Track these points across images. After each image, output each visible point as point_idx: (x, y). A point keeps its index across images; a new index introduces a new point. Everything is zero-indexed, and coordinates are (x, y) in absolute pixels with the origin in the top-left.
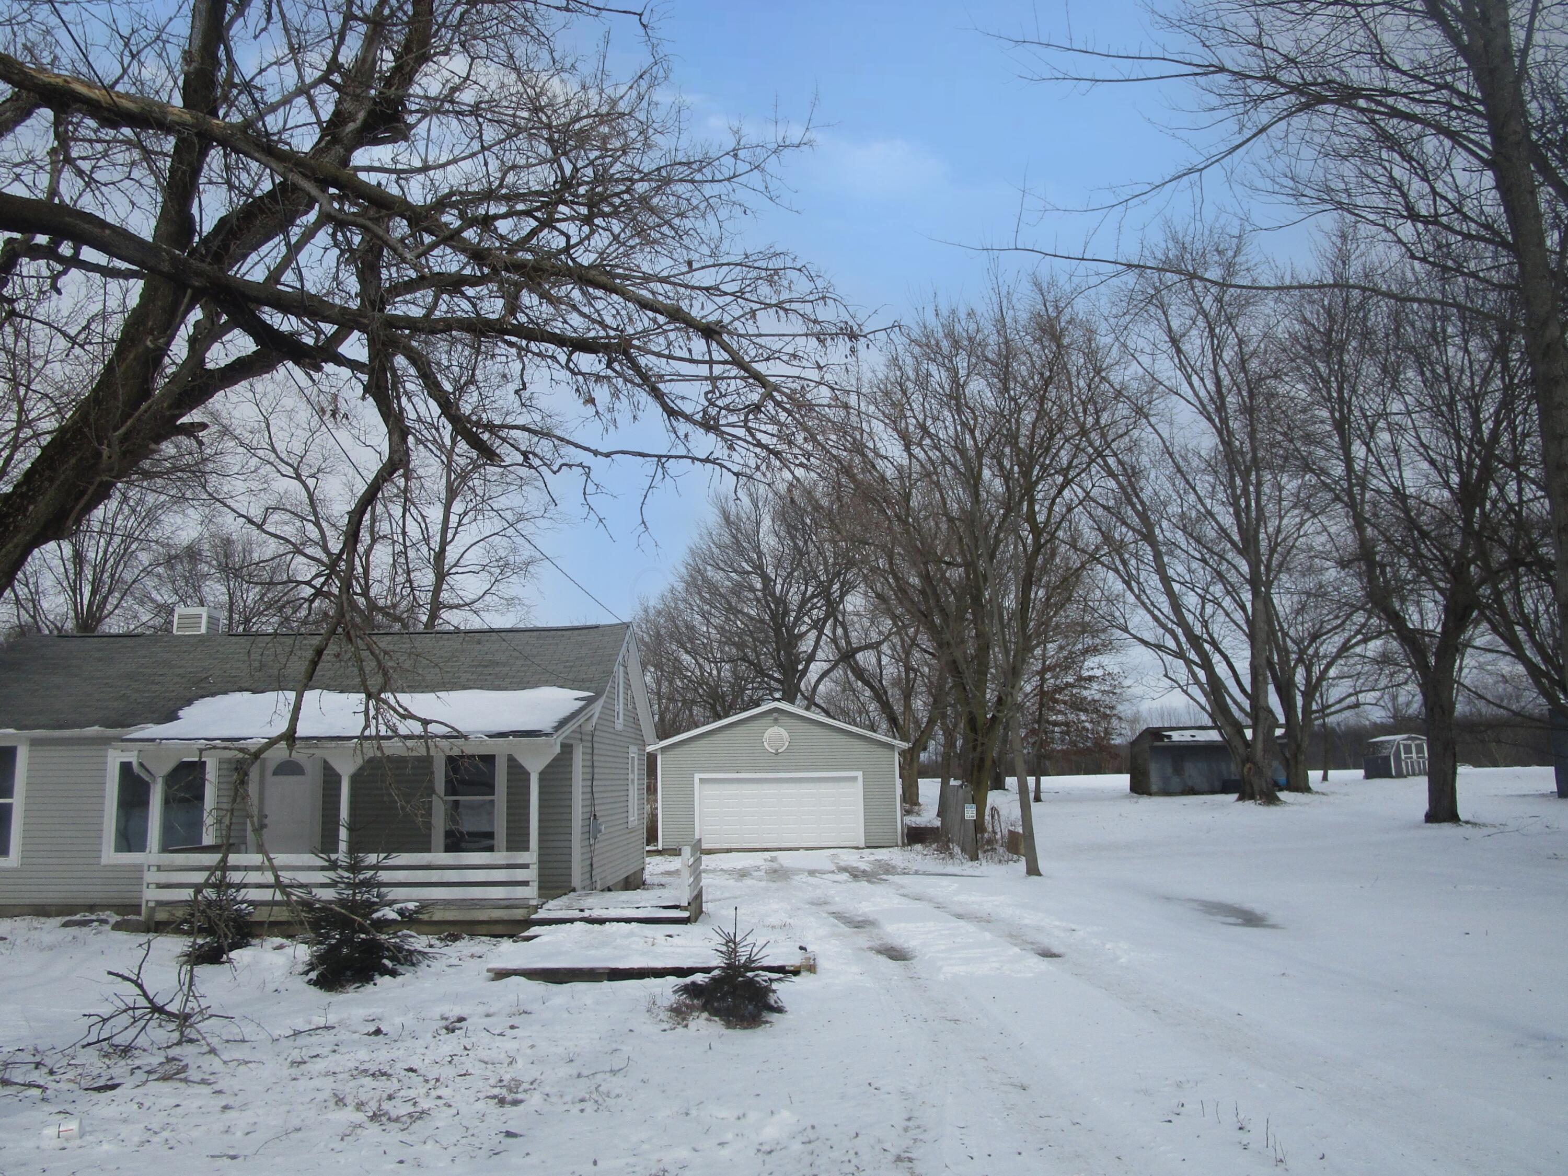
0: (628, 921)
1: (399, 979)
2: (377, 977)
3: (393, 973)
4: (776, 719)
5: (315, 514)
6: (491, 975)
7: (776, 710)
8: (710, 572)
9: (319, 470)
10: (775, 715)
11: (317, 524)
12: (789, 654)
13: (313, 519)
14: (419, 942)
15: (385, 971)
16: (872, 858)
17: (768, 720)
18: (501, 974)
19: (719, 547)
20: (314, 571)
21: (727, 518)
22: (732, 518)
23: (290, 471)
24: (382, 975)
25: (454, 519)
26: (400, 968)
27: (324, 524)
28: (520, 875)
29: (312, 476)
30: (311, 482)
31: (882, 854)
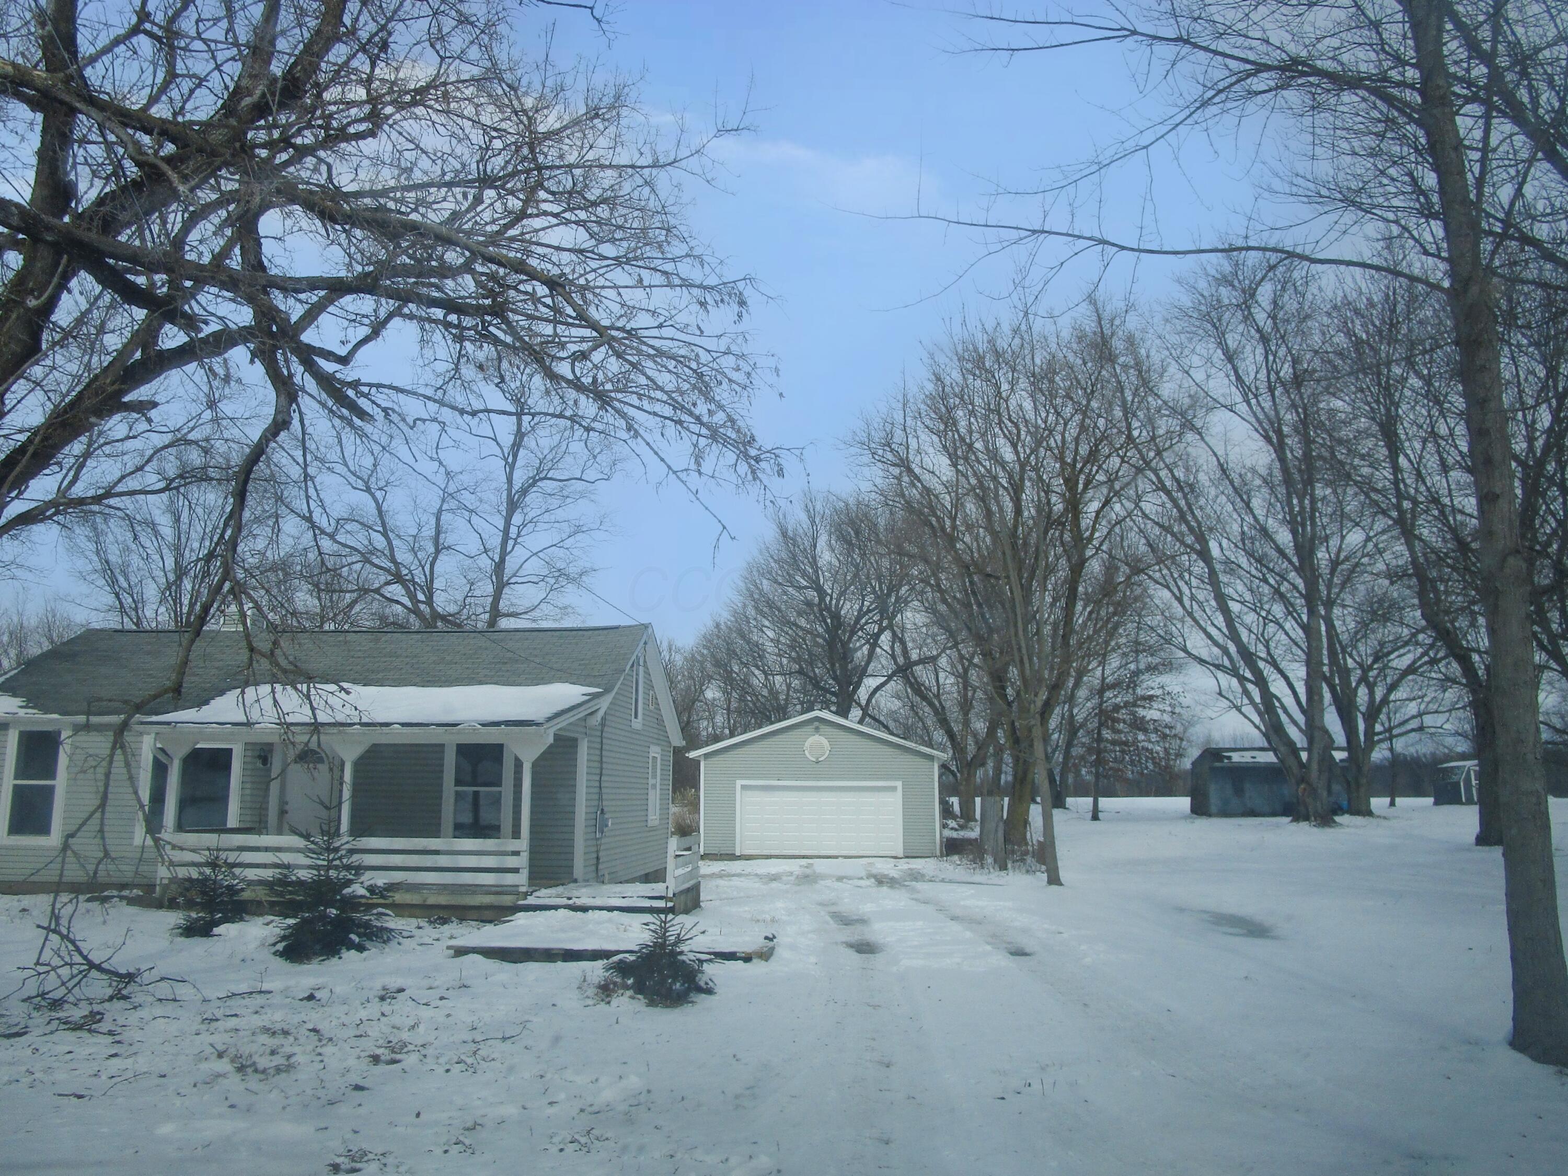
0: (611, 909)
1: (366, 953)
2: (344, 950)
3: (361, 948)
4: (817, 729)
5: (384, 524)
6: (452, 952)
7: (817, 719)
8: (766, 585)
9: (387, 483)
10: (816, 724)
11: (385, 534)
12: (844, 668)
13: (381, 529)
14: (393, 923)
15: (351, 946)
16: (906, 867)
17: (809, 729)
18: (461, 952)
19: (775, 561)
20: (382, 580)
21: (784, 534)
22: (790, 533)
23: (360, 484)
24: (348, 949)
25: (513, 531)
26: (368, 944)
27: (390, 534)
28: (511, 862)
29: (380, 489)
30: (379, 495)
31: (917, 864)
